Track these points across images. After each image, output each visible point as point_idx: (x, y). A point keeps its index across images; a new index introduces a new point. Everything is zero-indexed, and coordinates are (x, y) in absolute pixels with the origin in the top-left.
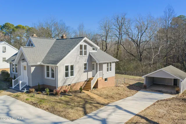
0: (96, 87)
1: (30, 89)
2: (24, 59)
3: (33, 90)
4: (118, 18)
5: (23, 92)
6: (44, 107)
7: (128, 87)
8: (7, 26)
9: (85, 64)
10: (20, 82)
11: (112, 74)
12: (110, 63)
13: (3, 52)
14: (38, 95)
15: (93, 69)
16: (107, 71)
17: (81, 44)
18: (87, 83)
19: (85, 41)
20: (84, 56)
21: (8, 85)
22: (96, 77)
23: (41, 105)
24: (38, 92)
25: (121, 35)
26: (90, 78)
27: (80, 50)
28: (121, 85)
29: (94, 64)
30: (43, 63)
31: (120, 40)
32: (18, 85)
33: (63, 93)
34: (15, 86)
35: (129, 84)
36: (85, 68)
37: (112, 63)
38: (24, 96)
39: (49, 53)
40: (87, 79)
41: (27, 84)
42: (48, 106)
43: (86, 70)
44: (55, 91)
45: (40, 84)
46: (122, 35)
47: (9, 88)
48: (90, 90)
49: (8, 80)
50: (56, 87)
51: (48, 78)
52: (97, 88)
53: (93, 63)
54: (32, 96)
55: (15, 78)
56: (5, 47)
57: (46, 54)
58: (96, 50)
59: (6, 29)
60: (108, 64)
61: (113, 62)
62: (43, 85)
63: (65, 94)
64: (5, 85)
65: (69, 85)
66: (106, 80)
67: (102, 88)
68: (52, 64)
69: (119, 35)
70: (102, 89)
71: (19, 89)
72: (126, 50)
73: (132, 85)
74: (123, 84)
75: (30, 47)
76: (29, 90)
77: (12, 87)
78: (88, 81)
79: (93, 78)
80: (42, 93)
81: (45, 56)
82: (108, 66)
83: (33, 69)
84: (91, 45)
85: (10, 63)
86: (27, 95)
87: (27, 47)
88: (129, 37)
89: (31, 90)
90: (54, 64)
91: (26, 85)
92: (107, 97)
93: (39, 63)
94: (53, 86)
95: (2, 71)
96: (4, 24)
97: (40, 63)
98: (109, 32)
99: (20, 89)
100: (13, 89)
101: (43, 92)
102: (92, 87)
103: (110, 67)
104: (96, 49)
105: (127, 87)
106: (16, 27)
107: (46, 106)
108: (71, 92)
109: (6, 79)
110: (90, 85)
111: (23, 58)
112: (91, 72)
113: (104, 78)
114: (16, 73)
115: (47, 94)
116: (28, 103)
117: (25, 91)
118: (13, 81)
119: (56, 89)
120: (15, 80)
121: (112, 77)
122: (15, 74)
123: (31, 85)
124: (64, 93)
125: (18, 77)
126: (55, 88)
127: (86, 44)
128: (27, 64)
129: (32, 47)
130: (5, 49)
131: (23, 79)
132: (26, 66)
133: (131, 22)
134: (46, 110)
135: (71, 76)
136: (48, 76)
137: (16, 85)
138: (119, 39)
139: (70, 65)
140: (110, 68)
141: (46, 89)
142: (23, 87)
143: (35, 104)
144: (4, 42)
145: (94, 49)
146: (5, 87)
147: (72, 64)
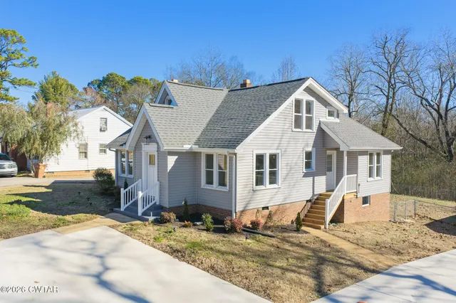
0: (338, 218)
1: (163, 213)
2: (150, 137)
3: (173, 216)
4: (386, 42)
5: (147, 220)
6: (202, 263)
7: (428, 225)
8: (111, 81)
9: (308, 155)
10: (140, 194)
11: (381, 184)
12: (378, 155)
13: (101, 130)
14: (184, 230)
15: (330, 169)
16: (370, 177)
17: (299, 97)
18: (311, 207)
19: (309, 91)
20: (305, 130)
21: (109, 203)
22: (338, 191)
23: (193, 256)
24: (183, 224)
25: (393, 89)
26: (320, 195)
27: (294, 114)
28: (406, 220)
29: (330, 156)
30: (197, 146)
31: (390, 101)
32: (135, 204)
33: (249, 228)
34: (126, 206)
35: (430, 219)
36: (308, 165)
37: (382, 153)
38: (151, 230)
39: (211, 122)
40: (312, 197)
41: (157, 201)
42: (213, 260)
43: (309, 171)
44: (229, 222)
45: (188, 204)
46: (397, 89)
47: (112, 211)
48: (322, 227)
49: (109, 192)
50: (231, 211)
51: (209, 187)
52: (343, 222)
53: (329, 152)
54: (170, 232)
55: (126, 187)
56: (106, 119)
57: (204, 126)
58: (338, 117)
59: (108, 86)
60: (371, 155)
61: (386, 152)
62: (198, 205)
63: (255, 231)
64: (102, 203)
65: (263, 208)
66: (365, 200)
67: (357, 224)
68: (223, 147)
69: (389, 87)
70: (356, 226)
71: (137, 212)
72: (405, 129)
73: (441, 221)
74: (411, 216)
75: (164, 106)
76: (162, 216)
77: (120, 207)
78: (317, 203)
79: (328, 193)
80: (194, 225)
81: (202, 129)
82: (371, 162)
83: (171, 160)
84: (325, 103)
85: (117, 152)
86: (157, 227)
87: (159, 105)
88: (416, 95)
89: (166, 215)
90: (228, 148)
91: (153, 202)
92: (378, 248)
93: (187, 147)
94: (222, 210)
95: (98, 170)
96: (105, 76)
97: (189, 146)
98: (358, 82)
99: (140, 214)
100: (121, 213)
101: (198, 223)
102: (329, 217)
103: (376, 165)
104: (338, 114)
105: (426, 225)
106: (129, 82)
107: (208, 260)
108: (270, 227)
109: (106, 190)
110: (324, 214)
111: (148, 134)
112: (324, 177)
113: (361, 195)
114: (130, 176)
115: (208, 230)
116: (159, 249)
117: (151, 218)
118: (123, 191)
119: (231, 215)
120: (127, 190)
121: (383, 195)
122: (126, 178)
123: (167, 205)
124: (253, 229)
125: (135, 184)
126: (230, 213)
127: (311, 98)
128: (158, 148)
129: (171, 106)
130: (106, 123)
131: (148, 187)
132: (156, 154)
133: (422, 52)
134: (208, 271)
135: (271, 183)
136: (210, 181)
137: (128, 204)
138: (388, 99)
139: (267, 153)
140: (378, 168)
141: (204, 217)
142: (145, 208)
143: (178, 251)
144: (104, 107)
145: (331, 114)
146: (102, 208)
147: (273, 152)
